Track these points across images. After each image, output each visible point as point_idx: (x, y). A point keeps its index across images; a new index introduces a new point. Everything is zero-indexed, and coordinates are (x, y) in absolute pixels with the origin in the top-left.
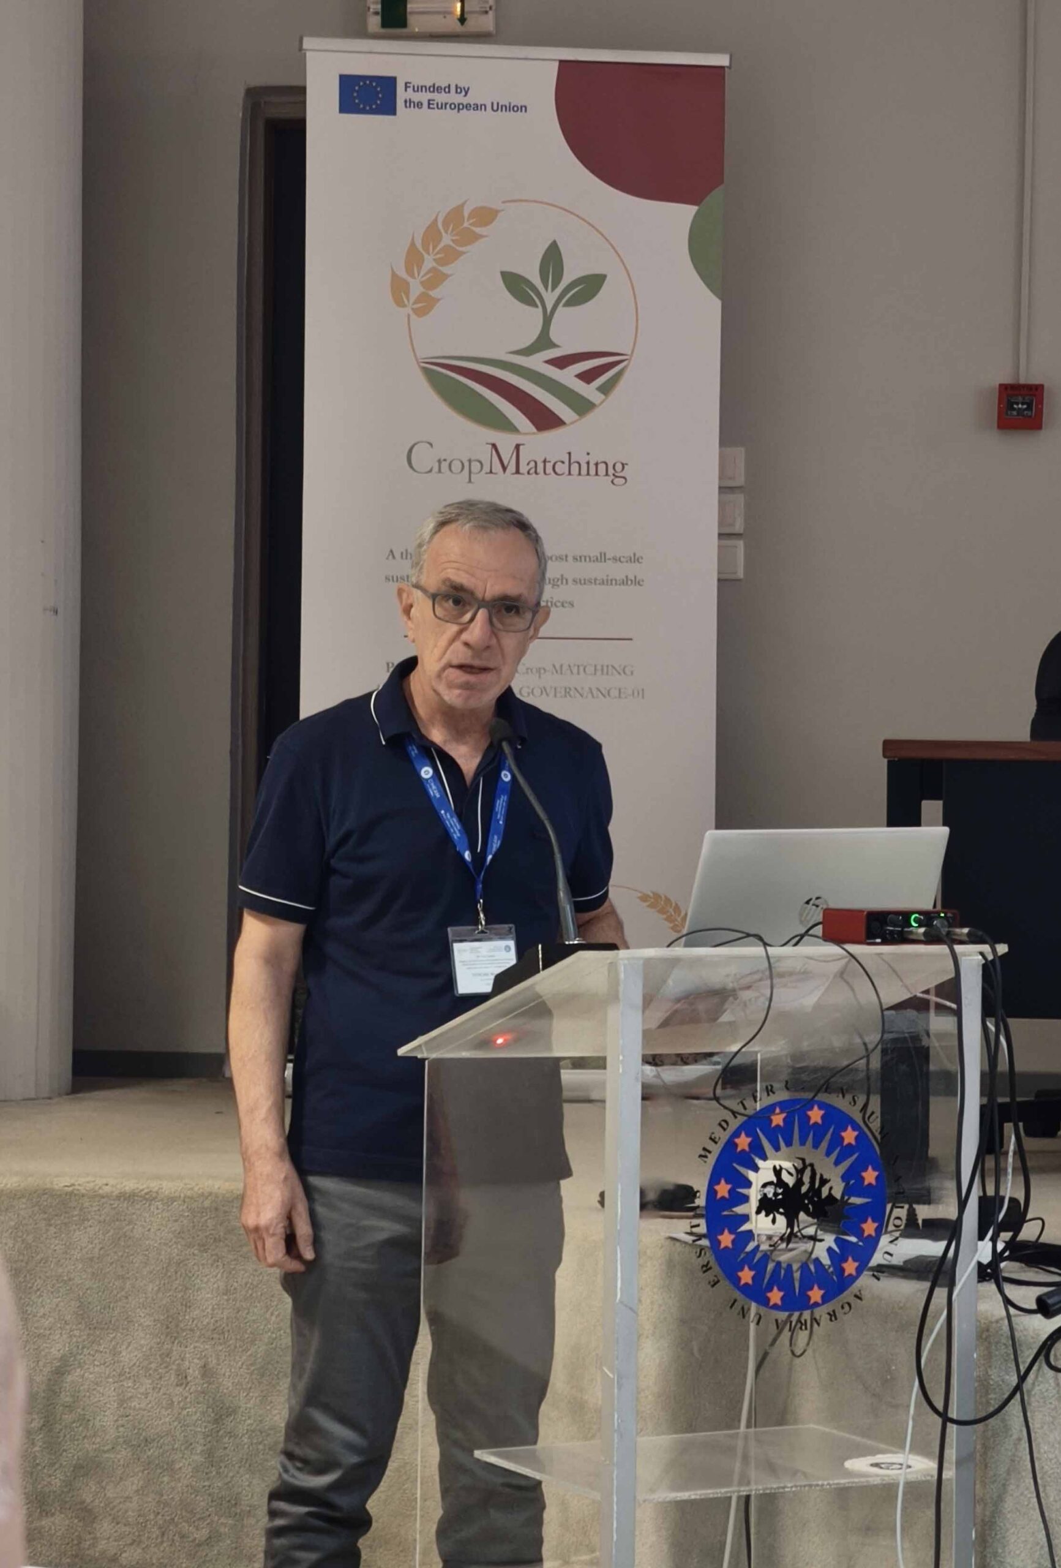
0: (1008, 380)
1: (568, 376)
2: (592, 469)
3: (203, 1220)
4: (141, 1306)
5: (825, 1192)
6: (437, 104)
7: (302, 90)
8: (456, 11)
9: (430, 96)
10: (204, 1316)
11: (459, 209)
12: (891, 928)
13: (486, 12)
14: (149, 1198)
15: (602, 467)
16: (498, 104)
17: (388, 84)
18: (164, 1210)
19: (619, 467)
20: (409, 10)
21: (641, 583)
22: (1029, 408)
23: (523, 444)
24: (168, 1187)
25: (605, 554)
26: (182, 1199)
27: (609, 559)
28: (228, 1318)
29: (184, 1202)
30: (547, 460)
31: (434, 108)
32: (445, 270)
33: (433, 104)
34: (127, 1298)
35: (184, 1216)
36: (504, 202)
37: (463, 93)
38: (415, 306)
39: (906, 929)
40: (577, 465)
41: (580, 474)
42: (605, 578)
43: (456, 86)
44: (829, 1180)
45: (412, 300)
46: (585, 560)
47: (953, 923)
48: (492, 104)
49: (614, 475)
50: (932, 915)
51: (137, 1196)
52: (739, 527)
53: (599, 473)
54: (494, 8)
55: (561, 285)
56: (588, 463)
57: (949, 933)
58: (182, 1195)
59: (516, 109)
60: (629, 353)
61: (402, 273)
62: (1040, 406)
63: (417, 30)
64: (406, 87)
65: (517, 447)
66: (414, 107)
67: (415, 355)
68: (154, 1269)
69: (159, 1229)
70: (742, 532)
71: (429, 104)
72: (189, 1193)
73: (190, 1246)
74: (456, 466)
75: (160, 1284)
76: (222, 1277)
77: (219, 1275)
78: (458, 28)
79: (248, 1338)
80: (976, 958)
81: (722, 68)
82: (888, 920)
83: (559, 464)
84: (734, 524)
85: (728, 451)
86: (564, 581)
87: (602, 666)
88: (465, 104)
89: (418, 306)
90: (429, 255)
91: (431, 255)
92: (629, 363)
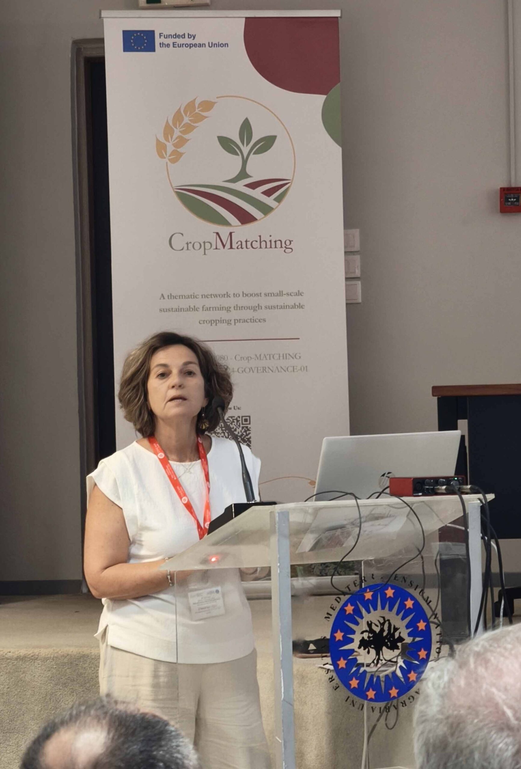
0: (505, 185)
1: (257, 193)
2: (273, 244)
3: (64, 669)
4: (32, 718)
5: (397, 635)
6: (178, 44)
7: (102, 40)
9: (174, 40)
11: (193, 102)
12: (427, 487)
14: (34, 658)
15: (278, 243)
16: (212, 43)
17: (150, 34)
18: (42, 664)
19: (288, 243)
21: (303, 307)
22: (517, 200)
23: (234, 232)
24: (44, 652)
25: (282, 292)
26: (52, 658)
27: (285, 294)
29: (53, 660)
30: (248, 240)
31: (176, 47)
32: (186, 136)
33: (176, 45)
34: (23, 715)
35: (54, 668)
36: (217, 98)
37: (192, 38)
38: (170, 158)
39: (435, 487)
40: (264, 243)
41: (266, 247)
42: (283, 305)
43: (188, 34)
44: (399, 628)
45: (168, 155)
46: (271, 296)
47: (462, 483)
48: (209, 43)
49: (285, 247)
50: (450, 479)
51: (28, 658)
52: (358, 273)
53: (277, 247)
55: (251, 143)
56: (271, 241)
57: (460, 489)
58: (52, 656)
59: (222, 45)
60: (291, 179)
61: (162, 140)
63: (166, 4)
64: (160, 36)
65: (231, 234)
66: (165, 47)
67: (172, 186)
68: (38, 698)
69: (40, 676)
70: (359, 276)
71: (174, 45)
73: (56, 684)
74: (197, 246)
78: (189, 2)
80: (476, 501)
81: (337, 18)
82: (425, 482)
83: (254, 243)
84: (355, 272)
85: (350, 231)
86: (260, 307)
87: (283, 355)
88: (193, 44)
89: (172, 157)
90: (177, 129)
91: (178, 129)
92: (292, 184)
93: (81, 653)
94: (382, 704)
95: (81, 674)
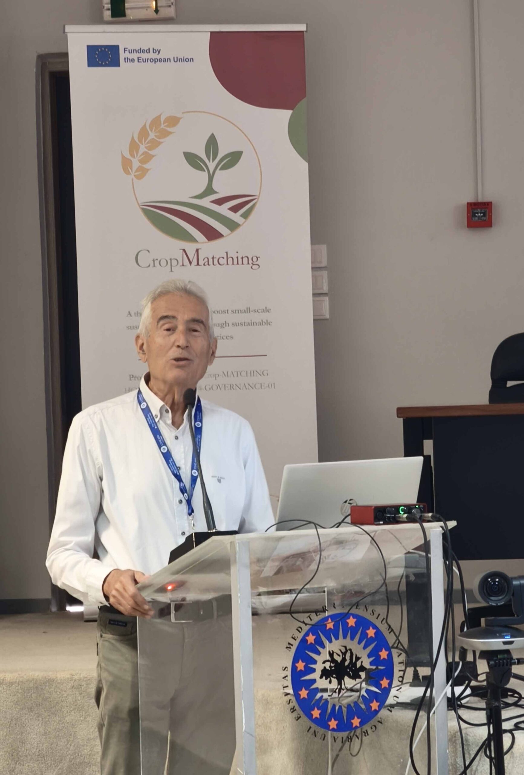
0: (472, 200)
1: (224, 210)
2: (239, 261)
3: (29, 694)
5: (358, 664)
6: (143, 59)
7: (66, 55)
8: (153, 6)
9: (138, 55)
10: (32, 748)
11: (159, 117)
12: (389, 515)
13: (170, 6)
15: (245, 260)
16: (177, 58)
17: (115, 49)
18: (7, 689)
19: (255, 259)
20: (126, 7)
21: (270, 324)
22: (485, 215)
23: (200, 249)
24: (9, 677)
25: (249, 308)
26: (17, 683)
27: (252, 311)
28: (46, 749)
29: (19, 684)
30: (214, 257)
31: (141, 62)
32: (152, 153)
33: (141, 60)
35: (19, 693)
36: (183, 113)
37: (157, 53)
38: (136, 174)
39: (396, 516)
40: (231, 259)
41: (233, 264)
42: (250, 322)
43: (153, 49)
44: (361, 657)
45: (134, 172)
46: (238, 312)
47: (423, 511)
48: (174, 58)
49: (252, 264)
50: (412, 507)
52: (325, 289)
53: (244, 263)
54: (174, 4)
55: (217, 159)
56: (237, 258)
57: (421, 516)
58: (17, 681)
59: (187, 60)
60: (258, 194)
61: (127, 155)
62: (490, 214)
63: (131, 18)
64: (125, 51)
65: (197, 250)
66: (130, 62)
67: (138, 202)
68: (3, 723)
69: (5, 700)
70: (327, 292)
71: (138, 59)
72: (21, 680)
73: (22, 709)
74: (163, 263)
75: (7, 731)
76: (42, 725)
77: (40, 725)
78: (154, 16)
79: (57, 759)
80: (438, 529)
81: (303, 32)
82: (386, 510)
83: (221, 259)
84: (322, 288)
85: (317, 247)
86: (227, 325)
87: (251, 372)
88: (158, 59)
89: (138, 173)
90: (142, 144)
91: (144, 144)
92: (258, 200)
93: (47, 677)
94: (345, 734)
95: (47, 698)
